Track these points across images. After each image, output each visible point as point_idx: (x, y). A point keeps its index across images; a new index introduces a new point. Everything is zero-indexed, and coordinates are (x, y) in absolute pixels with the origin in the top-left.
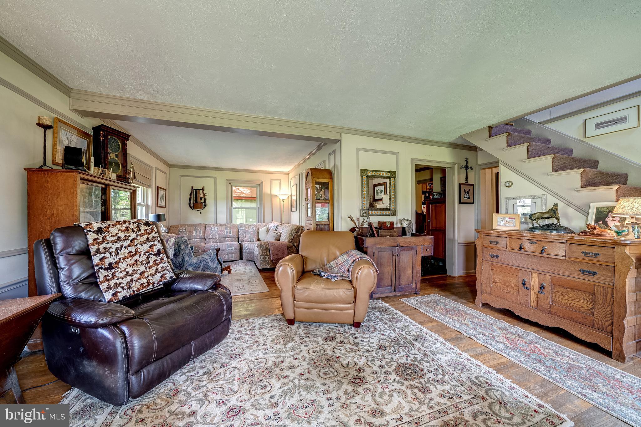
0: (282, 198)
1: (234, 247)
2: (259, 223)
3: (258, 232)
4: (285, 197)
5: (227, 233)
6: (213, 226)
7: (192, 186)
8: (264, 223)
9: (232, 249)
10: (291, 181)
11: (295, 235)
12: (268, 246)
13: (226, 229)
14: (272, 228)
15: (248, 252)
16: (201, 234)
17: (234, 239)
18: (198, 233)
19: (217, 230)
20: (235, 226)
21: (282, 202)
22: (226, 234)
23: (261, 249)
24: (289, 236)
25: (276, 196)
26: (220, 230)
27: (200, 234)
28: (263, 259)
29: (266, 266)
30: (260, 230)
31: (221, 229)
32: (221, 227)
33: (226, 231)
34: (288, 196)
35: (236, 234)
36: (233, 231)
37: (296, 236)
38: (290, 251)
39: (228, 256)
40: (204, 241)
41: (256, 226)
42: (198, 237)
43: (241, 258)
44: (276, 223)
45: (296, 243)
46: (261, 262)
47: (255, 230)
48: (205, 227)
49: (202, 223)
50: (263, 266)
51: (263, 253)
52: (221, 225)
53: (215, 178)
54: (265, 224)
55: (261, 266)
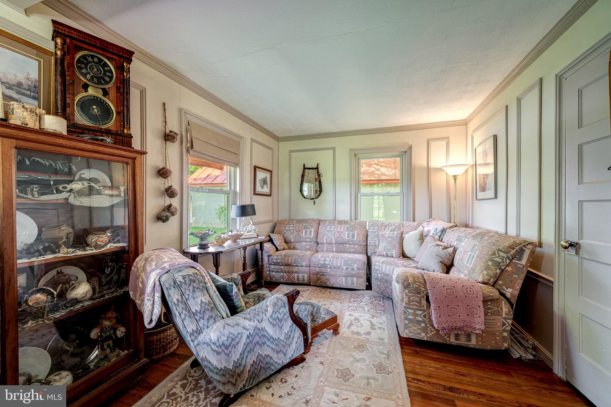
0: (451, 172)
1: (355, 265)
2: (405, 222)
3: (402, 239)
4: (458, 172)
5: (348, 237)
6: (329, 224)
7: (304, 165)
8: (414, 221)
9: (353, 269)
10: (474, 135)
11: (508, 265)
12: (425, 287)
13: (348, 229)
14: (431, 234)
15: (382, 278)
16: (312, 236)
17: (360, 249)
18: (308, 234)
19: (334, 230)
20: (363, 225)
21: (452, 181)
22: (346, 238)
23: (407, 291)
24: (487, 268)
25: (440, 169)
26: (338, 230)
27: (310, 235)
28: (410, 317)
29: (420, 334)
30: (406, 236)
31: (340, 229)
32: (339, 226)
33: (347, 233)
34: (465, 168)
35: (362, 239)
36: (358, 234)
37: (509, 269)
38: (489, 309)
39: (346, 280)
40: (315, 246)
41: (399, 227)
42: (308, 240)
43: (369, 287)
44: (440, 222)
45: (510, 290)
46: (406, 322)
47: (395, 235)
48: (319, 224)
49: (316, 217)
50: (410, 332)
51: (410, 301)
52: (341, 222)
53: (334, 149)
54: (416, 223)
55: (407, 331)
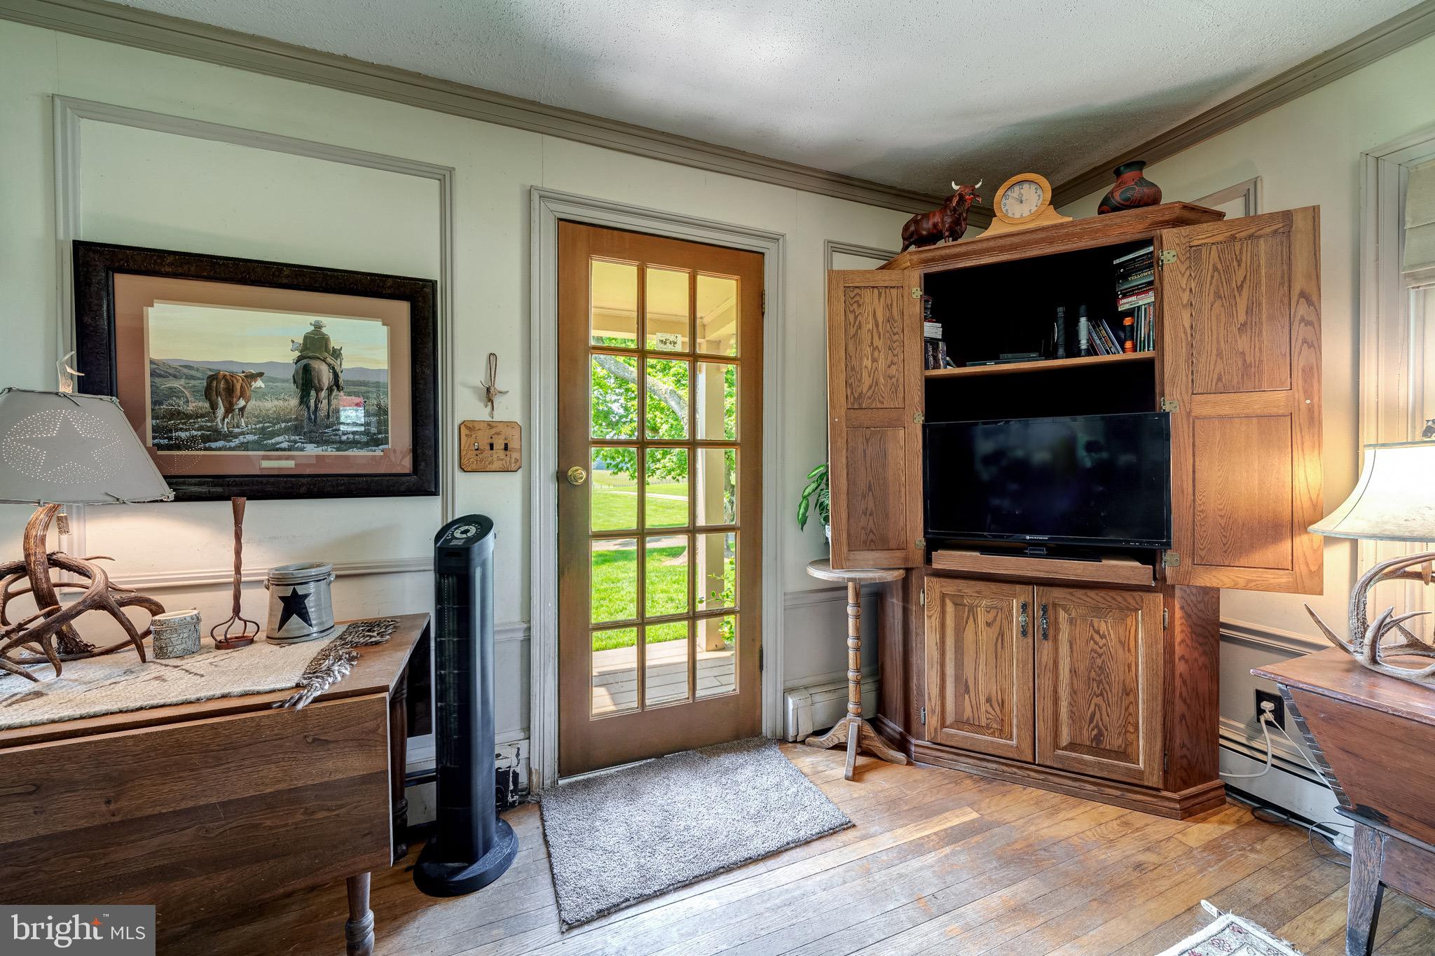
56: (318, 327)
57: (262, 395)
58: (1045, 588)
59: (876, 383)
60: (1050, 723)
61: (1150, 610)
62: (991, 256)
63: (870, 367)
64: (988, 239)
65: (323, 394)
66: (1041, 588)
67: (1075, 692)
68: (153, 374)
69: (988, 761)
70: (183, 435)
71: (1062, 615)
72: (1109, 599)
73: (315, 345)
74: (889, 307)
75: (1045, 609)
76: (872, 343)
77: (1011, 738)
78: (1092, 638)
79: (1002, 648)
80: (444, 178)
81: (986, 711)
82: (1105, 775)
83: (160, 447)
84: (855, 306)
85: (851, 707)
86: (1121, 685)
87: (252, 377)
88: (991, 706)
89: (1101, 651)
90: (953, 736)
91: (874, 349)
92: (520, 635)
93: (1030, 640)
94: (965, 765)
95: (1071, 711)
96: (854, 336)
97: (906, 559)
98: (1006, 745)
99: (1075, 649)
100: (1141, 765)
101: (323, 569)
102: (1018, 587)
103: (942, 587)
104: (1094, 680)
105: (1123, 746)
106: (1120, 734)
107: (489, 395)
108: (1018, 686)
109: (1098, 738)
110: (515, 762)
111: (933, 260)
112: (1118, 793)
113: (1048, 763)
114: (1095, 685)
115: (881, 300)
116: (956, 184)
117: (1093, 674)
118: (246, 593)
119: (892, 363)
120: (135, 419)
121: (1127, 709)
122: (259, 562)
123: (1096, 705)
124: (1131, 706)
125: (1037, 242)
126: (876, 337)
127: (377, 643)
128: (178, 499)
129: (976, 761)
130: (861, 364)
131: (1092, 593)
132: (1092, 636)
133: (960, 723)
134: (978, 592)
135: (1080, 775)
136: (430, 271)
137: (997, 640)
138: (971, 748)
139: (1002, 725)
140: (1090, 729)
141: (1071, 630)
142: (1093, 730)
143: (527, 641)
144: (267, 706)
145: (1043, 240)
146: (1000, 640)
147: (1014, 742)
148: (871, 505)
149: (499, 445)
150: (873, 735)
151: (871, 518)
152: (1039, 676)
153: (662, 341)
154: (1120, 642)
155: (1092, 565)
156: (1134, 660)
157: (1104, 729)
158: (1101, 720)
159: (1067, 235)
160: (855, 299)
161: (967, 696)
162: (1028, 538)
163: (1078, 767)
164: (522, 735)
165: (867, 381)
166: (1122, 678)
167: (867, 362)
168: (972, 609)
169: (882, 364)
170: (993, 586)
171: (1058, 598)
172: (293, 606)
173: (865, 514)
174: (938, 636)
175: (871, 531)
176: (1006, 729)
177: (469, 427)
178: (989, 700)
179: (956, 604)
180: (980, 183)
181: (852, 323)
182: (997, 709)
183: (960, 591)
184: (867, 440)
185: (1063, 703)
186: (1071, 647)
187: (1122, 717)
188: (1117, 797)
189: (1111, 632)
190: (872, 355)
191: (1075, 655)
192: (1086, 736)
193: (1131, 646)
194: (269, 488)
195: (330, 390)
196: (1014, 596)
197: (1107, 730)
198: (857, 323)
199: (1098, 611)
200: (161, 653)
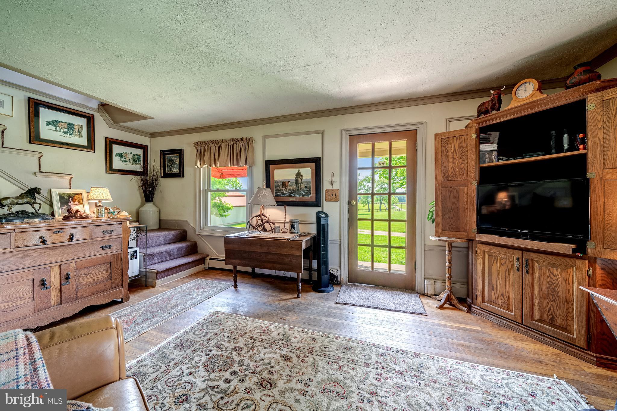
56: (299, 171)
57: (290, 185)
58: (528, 252)
59: (455, 171)
60: (529, 309)
61: (580, 267)
62: (506, 117)
63: (452, 165)
64: (509, 110)
65: (300, 185)
66: (526, 252)
67: (541, 298)
68: (275, 183)
69: (502, 319)
70: (279, 194)
71: (536, 264)
72: (558, 260)
73: (299, 175)
74: (461, 143)
75: (527, 261)
76: (453, 157)
77: (512, 312)
78: (550, 276)
79: (508, 275)
80: (322, 132)
81: (501, 299)
82: (556, 336)
83: (276, 196)
84: (446, 145)
85: (447, 287)
86: (564, 298)
87: (288, 182)
88: (503, 297)
89: (554, 282)
90: (487, 306)
91: (454, 159)
92: (339, 243)
93: (521, 273)
94: (492, 318)
95: (539, 305)
96: (445, 155)
97: (468, 236)
98: (509, 314)
99: (541, 279)
100: (575, 336)
101: (298, 220)
102: (515, 251)
103: (483, 248)
104: (550, 294)
105: (565, 325)
106: (563, 320)
107: (332, 183)
108: (515, 291)
109: (552, 319)
110: (336, 273)
111: (482, 122)
112: (563, 346)
113: (528, 325)
114: (551, 296)
115: (457, 141)
116: (492, 91)
117: (550, 291)
118: (286, 224)
119: (462, 163)
120: (272, 192)
121: (567, 310)
122: (288, 219)
123: (551, 305)
124: (570, 309)
125: (525, 109)
126: (455, 154)
127: (305, 235)
128: (277, 206)
129: (497, 318)
130: (448, 165)
131: (550, 257)
132: (549, 275)
133: (490, 302)
134: (498, 251)
135: (543, 333)
136: (319, 155)
137: (506, 271)
138: (495, 313)
139: (508, 306)
140: (548, 315)
141: (539, 271)
142: (549, 315)
143: (340, 244)
144: (285, 240)
145: (528, 108)
146: (507, 272)
147: (513, 314)
148: (452, 215)
149: (334, 195)
150: (454, 299)
151: (452, 220)
152: (524, 288)
153: (379, 164)
154: (564, 279)
155: (542, 243)
156: (571, 288)
157: (555, 316)
158: (554, 312)
159: (539, 104)
160: (446, 142)
161: (493, 292)
162: (519, 231)
163: (542, 330)
164: (339, 268)
165: (450, 171)
166: (565, 295)
167: (451, 164)
168: (496, 258)
169: (457, 164)
170: (505, 250)
171: (534, 257)
172: (293, 226)
173: (449, 218)
174: (482, 267)
175: (452, 224)
176: (510, 307)
177: (327, 191)
178: (502, 295)
179: (489, 255)
180: (504, 88)
181: (445, 151)
182: (506, 299)
183: (491, 250)
184: (450, 192)
185: (536, 302)
186: (539, 279)
187: (564, 313)
188: (562, 347)
189: (559, 275)
190: (453, 161)
191: (541, 282)
192: (546, 317)
193: (570, 282)
194: (291, 204)
195: (301, 184)
196: (514, 254)
197: (557, 317)
198: (447, 150)
199: (554, 265)
200: (275, 232)
